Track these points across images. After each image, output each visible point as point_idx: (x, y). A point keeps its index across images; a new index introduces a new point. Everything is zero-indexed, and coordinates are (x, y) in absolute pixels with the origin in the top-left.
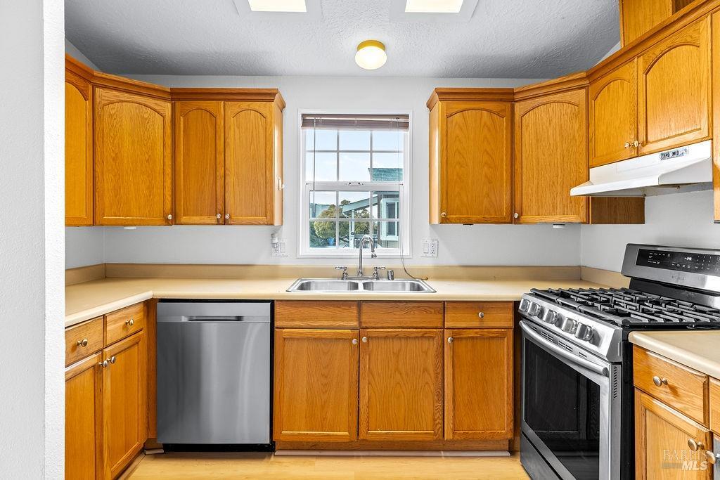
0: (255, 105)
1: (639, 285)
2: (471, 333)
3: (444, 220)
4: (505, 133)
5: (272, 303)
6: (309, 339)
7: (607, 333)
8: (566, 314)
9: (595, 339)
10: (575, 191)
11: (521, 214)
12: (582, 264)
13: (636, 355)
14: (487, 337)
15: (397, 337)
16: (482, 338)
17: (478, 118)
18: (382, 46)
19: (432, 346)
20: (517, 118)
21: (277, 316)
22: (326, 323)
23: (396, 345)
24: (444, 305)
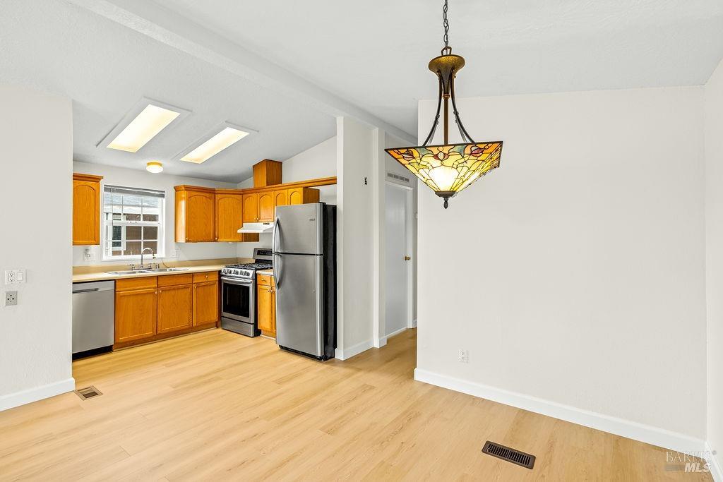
0: (90, 183)
1: (258, 261)
2: (203, 284)
3: (187, 241)
4: (212, 206)
5: (114, 280)
6: (133, 295)
7: (251, 272)
8: (239, 270)
9: (248, 274)
10: (239, 231)
11: (218, 238)
12: (238, 256)
13: (258, 276)
14: (208, 285)
15: (174, 289)
16: (207, 285)
17: (201, 199)
18: (161, 165)
19: (189, 290)
20: (217, 201)
21: (117, 286)
22: (142, 287)
23: (173, 292)
24: (192, 275)
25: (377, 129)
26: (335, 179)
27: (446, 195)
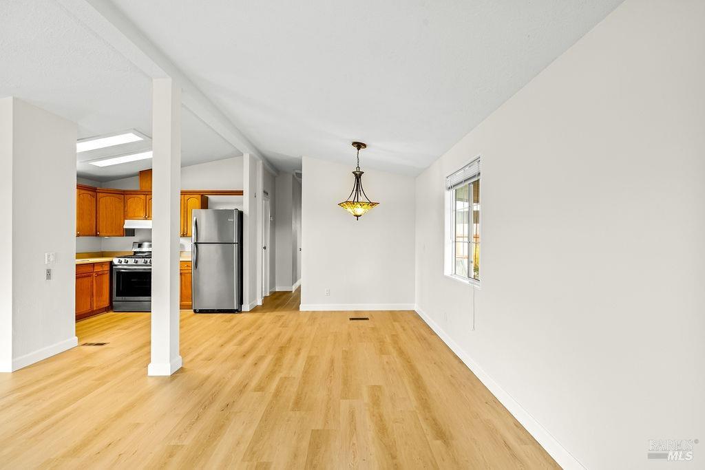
2: (100, 273)
4: (94, 204)
11: (100, 233)
16: (103, 274)
17: (87, 196)
19: (91, 278)
20: (98, 199)
24: (93, 265)
25: (261, 162)
26: (242, 192)
27: (358, 216)
